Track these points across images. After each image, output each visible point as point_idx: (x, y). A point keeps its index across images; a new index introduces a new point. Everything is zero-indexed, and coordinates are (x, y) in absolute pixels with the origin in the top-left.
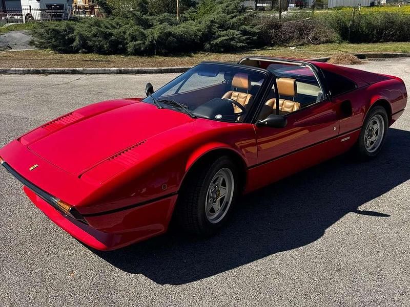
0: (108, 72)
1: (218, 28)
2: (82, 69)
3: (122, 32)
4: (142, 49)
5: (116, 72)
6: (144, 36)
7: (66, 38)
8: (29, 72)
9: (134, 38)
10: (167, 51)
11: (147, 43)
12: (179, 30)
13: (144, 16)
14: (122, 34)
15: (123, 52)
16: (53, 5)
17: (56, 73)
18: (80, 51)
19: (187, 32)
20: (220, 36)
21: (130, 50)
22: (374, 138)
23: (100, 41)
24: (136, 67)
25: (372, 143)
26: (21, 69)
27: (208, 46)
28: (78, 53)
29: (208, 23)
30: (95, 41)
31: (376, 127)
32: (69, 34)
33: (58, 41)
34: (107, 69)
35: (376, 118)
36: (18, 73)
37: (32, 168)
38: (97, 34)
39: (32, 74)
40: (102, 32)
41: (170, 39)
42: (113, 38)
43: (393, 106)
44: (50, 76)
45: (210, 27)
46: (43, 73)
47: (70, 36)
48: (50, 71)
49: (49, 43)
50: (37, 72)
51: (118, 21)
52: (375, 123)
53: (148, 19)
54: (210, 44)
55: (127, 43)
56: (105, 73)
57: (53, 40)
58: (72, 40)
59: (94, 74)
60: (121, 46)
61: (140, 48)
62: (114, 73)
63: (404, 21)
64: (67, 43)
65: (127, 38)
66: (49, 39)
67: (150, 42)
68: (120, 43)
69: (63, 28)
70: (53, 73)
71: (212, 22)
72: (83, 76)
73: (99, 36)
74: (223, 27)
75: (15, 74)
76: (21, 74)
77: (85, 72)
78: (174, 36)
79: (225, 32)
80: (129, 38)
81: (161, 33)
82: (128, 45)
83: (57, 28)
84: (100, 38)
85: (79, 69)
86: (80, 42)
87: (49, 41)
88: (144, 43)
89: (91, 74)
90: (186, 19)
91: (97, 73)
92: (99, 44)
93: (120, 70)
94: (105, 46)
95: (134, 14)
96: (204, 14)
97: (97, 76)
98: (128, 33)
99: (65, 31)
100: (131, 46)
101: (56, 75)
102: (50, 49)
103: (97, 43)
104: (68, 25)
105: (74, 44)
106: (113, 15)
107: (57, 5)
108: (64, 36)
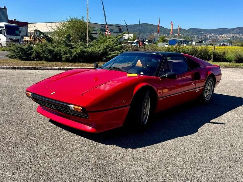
0: (54, 69)
1: (110, 50)
2: (39, 67)
3: (59, 50)
4: (70, 59)
5: (58, 69)
6: (71, 53)
7: (28, 52)
8: (9, 68)
9: (65, 53)
10: (83, 60)
11: (73, 56)
12: (89, 50)
13: (69, 43)
14: (59, 51)
15: (60, 60)
16: (13, 39)
17: (25, 69)
18: (35, 60)
19: (94, 51)
20: (110, 54)
21: (63, 59)
22: (208, 93)
23: (47, 54)
24: (69, 67)
25: (207, 96)
26: (5, 66)
27: (104, 59)
28: (34, 60)
29: (105, 47)
30: (44, 54)
31: (209, 88)
32: (29, 51)
33: (23, 54)
34: (53, 67)
35: (209, 83)
36: (3, 69)
37: (52, 93)
38: (45, 51)
39: (11, 69)
40: (48, 50)
41: (86, 54)
42: (54, 53)
43: (216, 78)
44: (22, 70)
45: (106, 49)
46: (17, 69)
47: (30, 51)
48: (21, 68)
49: (18, 55)
50: (14, 68)
51: (56, 45)
52: (209, 85)
53: (72, 44)
54: (106, 57)
55: (62, 56)
56: (52, 70)
57: (20, 53)
58: (31, 54)
59: (46, 70)
60: (59, 57)
61: (69, 58)
62: (57, 70)
63: (202, 50)
64: (28, 55)
65: (62, 53)
66: (18, 53)
67: (74, 55)
68: (58, 56)
69: (26, 47)
70: (23, 69)
71: (107, 46)
72: (40, 71)
73: (46, 52)
74: (112, 50)
75: (2, 69)
76: (5, 69)
77: (41, 69)
78: (87, 52)
79: (113, 52)
80: (63, 53)
81: (80, 51)
82: (63, 57)
83: (23, 47)
84: (47, 53)
85: (38, 67)
86: (35, 55)
87: (18, 54)
88: (71, 56)
89: (44, 70)
90: (92, 46)
91: (48, 70)
92: (46, 56)
93: (60, 68)
94: (50, 57)
95: (64, 42)
96: (101, 43)
97: (48, 71)
98: (62, 50)
99: (27, 49)
100: (64, 57)
101: (24, 70)
102: (17, 59)
103: (45, 55)
104: (29, 46)
105: (32, 56)
106: (52, 42)
107: (16, 39)
108: (26, 52)
